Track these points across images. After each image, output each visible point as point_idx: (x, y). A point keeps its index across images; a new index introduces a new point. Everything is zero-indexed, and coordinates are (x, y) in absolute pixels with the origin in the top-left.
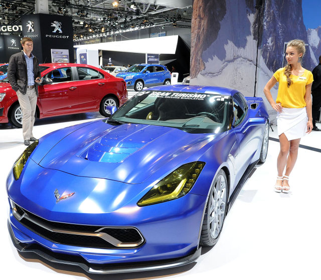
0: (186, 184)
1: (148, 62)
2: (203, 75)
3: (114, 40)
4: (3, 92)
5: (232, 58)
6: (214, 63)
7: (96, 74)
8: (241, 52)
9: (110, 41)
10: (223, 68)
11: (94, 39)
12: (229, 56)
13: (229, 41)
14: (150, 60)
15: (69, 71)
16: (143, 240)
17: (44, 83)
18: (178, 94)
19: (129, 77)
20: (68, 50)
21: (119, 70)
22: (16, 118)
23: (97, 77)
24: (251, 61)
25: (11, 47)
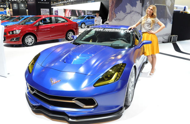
0: (117, 75)
1: (87, 14)
2: (115, 20)
3: (70, 4)
4: (19, 29)
5: (130, 12)
6: (120, 14)
7: (63, 20)
8: (134, 9)
9: (68, 5)
10: (125, 17)
11: (61, 4)
12: (128, 11)
13: (128, 4)
14: (88, 13)
15: (50, 19)
16: (96, 104)
17: (39, 24)
18: (107, 29)
19: (78, 21)
20: (49, 9)
21: (73, 18)
22: (26, 42)
23: (64, 22)
24: (139, 13)
25: (22, 8)
